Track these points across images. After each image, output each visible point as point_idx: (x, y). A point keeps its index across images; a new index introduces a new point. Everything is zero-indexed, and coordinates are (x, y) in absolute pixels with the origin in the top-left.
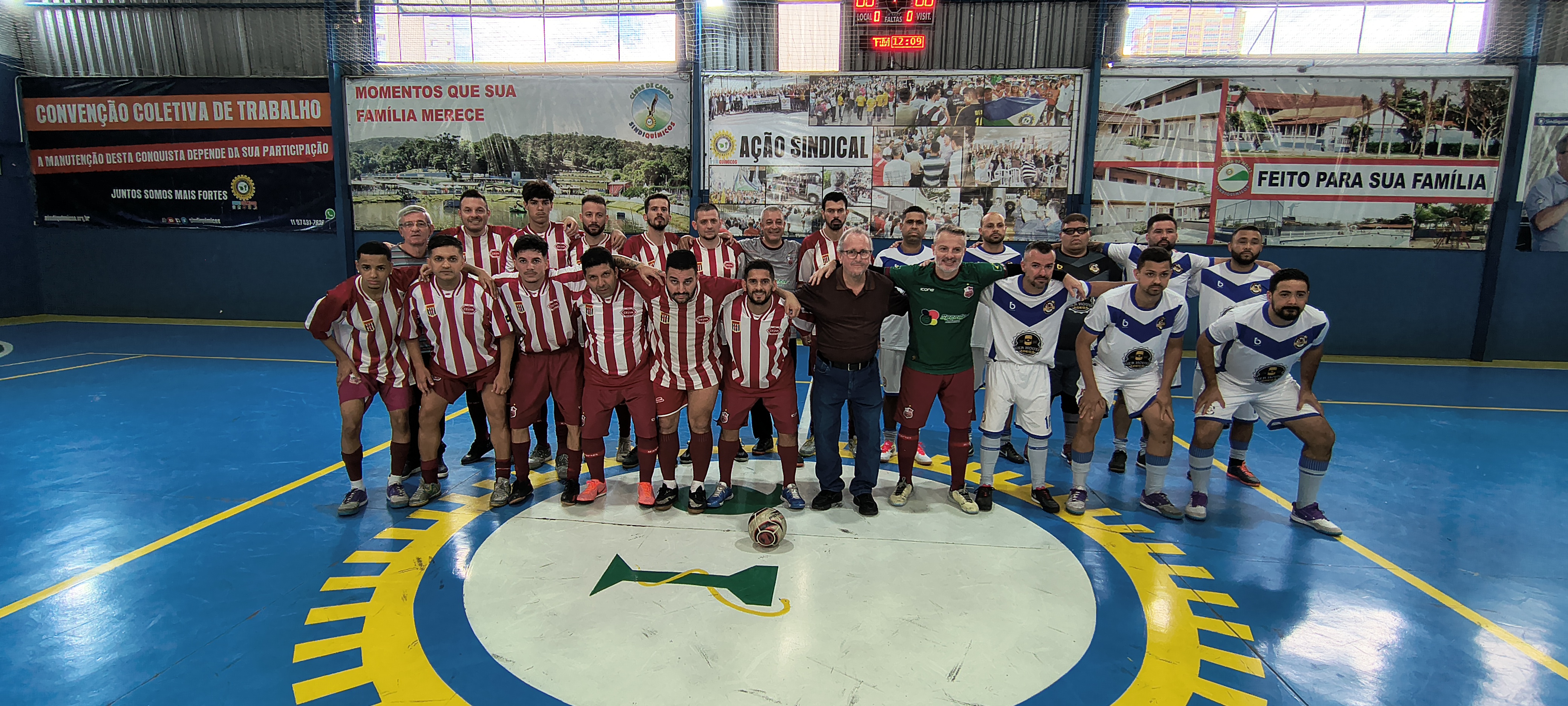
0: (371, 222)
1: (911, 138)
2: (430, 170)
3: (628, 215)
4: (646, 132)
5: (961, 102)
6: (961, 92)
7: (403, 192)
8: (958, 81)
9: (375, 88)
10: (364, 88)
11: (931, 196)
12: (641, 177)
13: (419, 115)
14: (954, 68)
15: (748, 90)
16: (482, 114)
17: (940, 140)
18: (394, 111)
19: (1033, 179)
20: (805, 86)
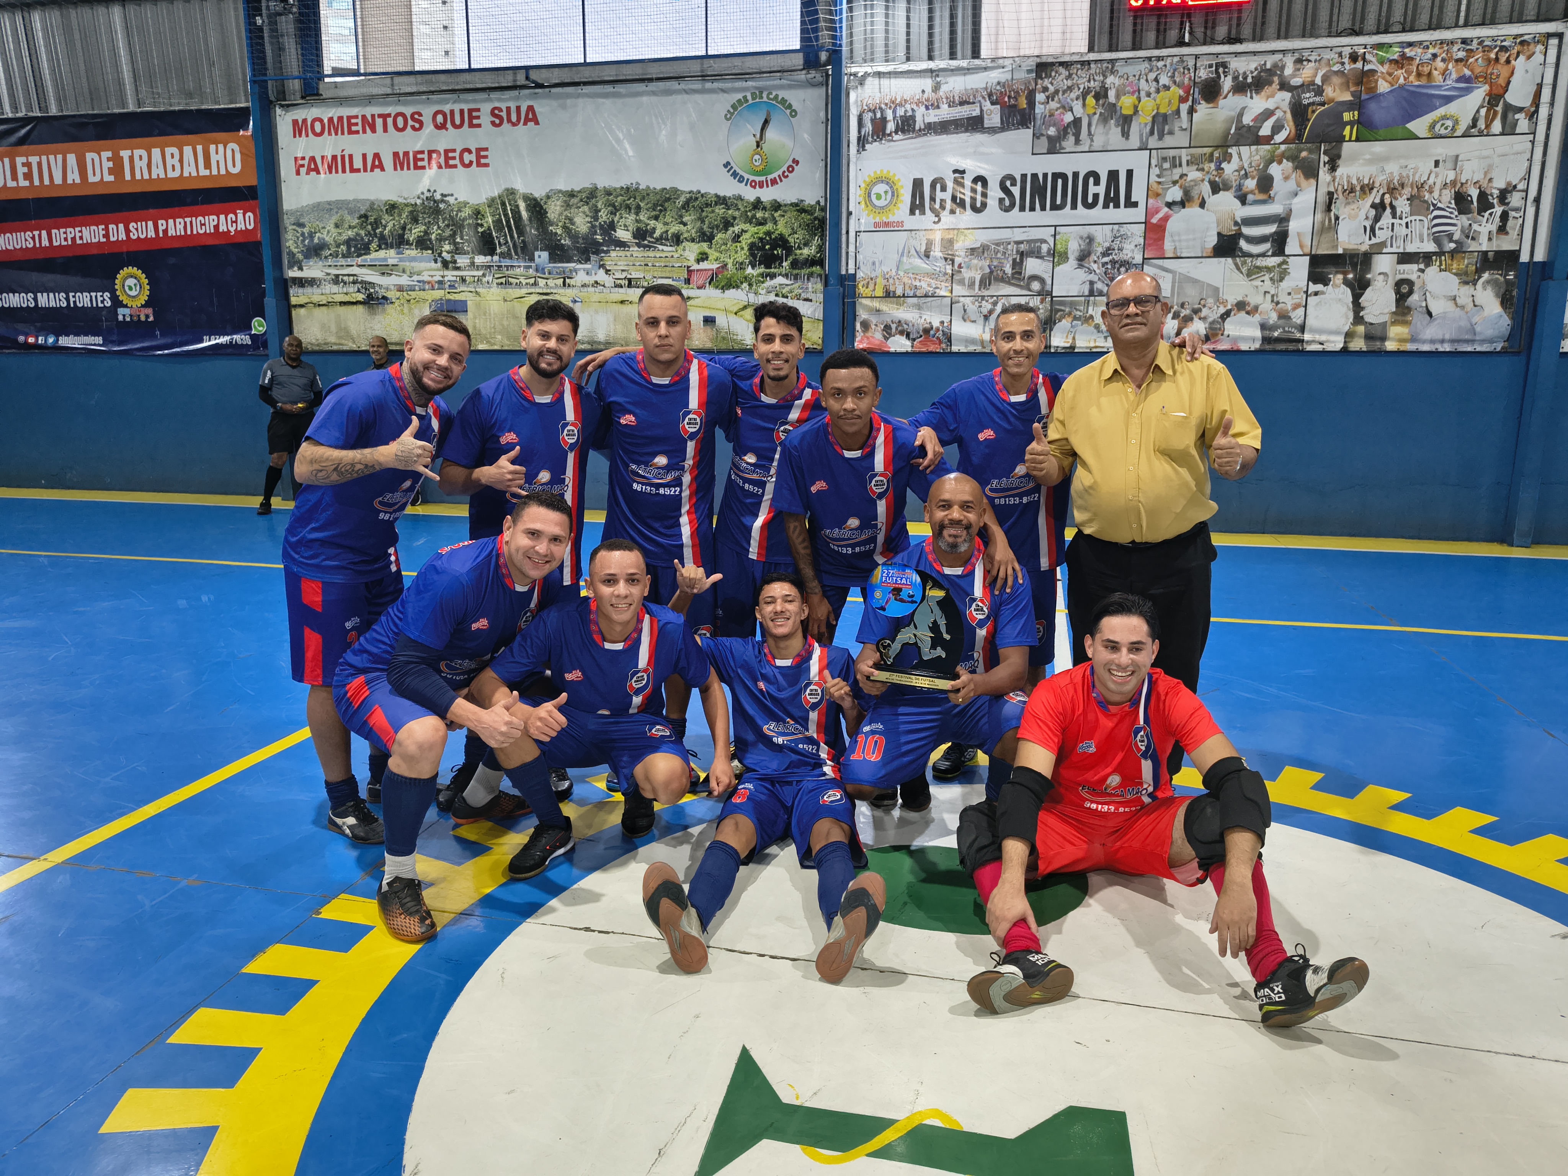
0: (319, 337)
1: (1219, 168)
2: (408, 252)
3: (721, 321)
4: (752, 178)
5: (1317, 99)
6: (1318, 81)
7: (366, 289)
8: (1312, 58)
9: (321, 120)
10: (305, 121)
11: (1253, 272)
12: (742, 255)
13: (388, 162)
14: (1304, 36)
15: (926, 96)
16: (486, 157)
17: (1275, 170)
18: (351, 156)
19: (1450, 237)
20: (1027, 83)
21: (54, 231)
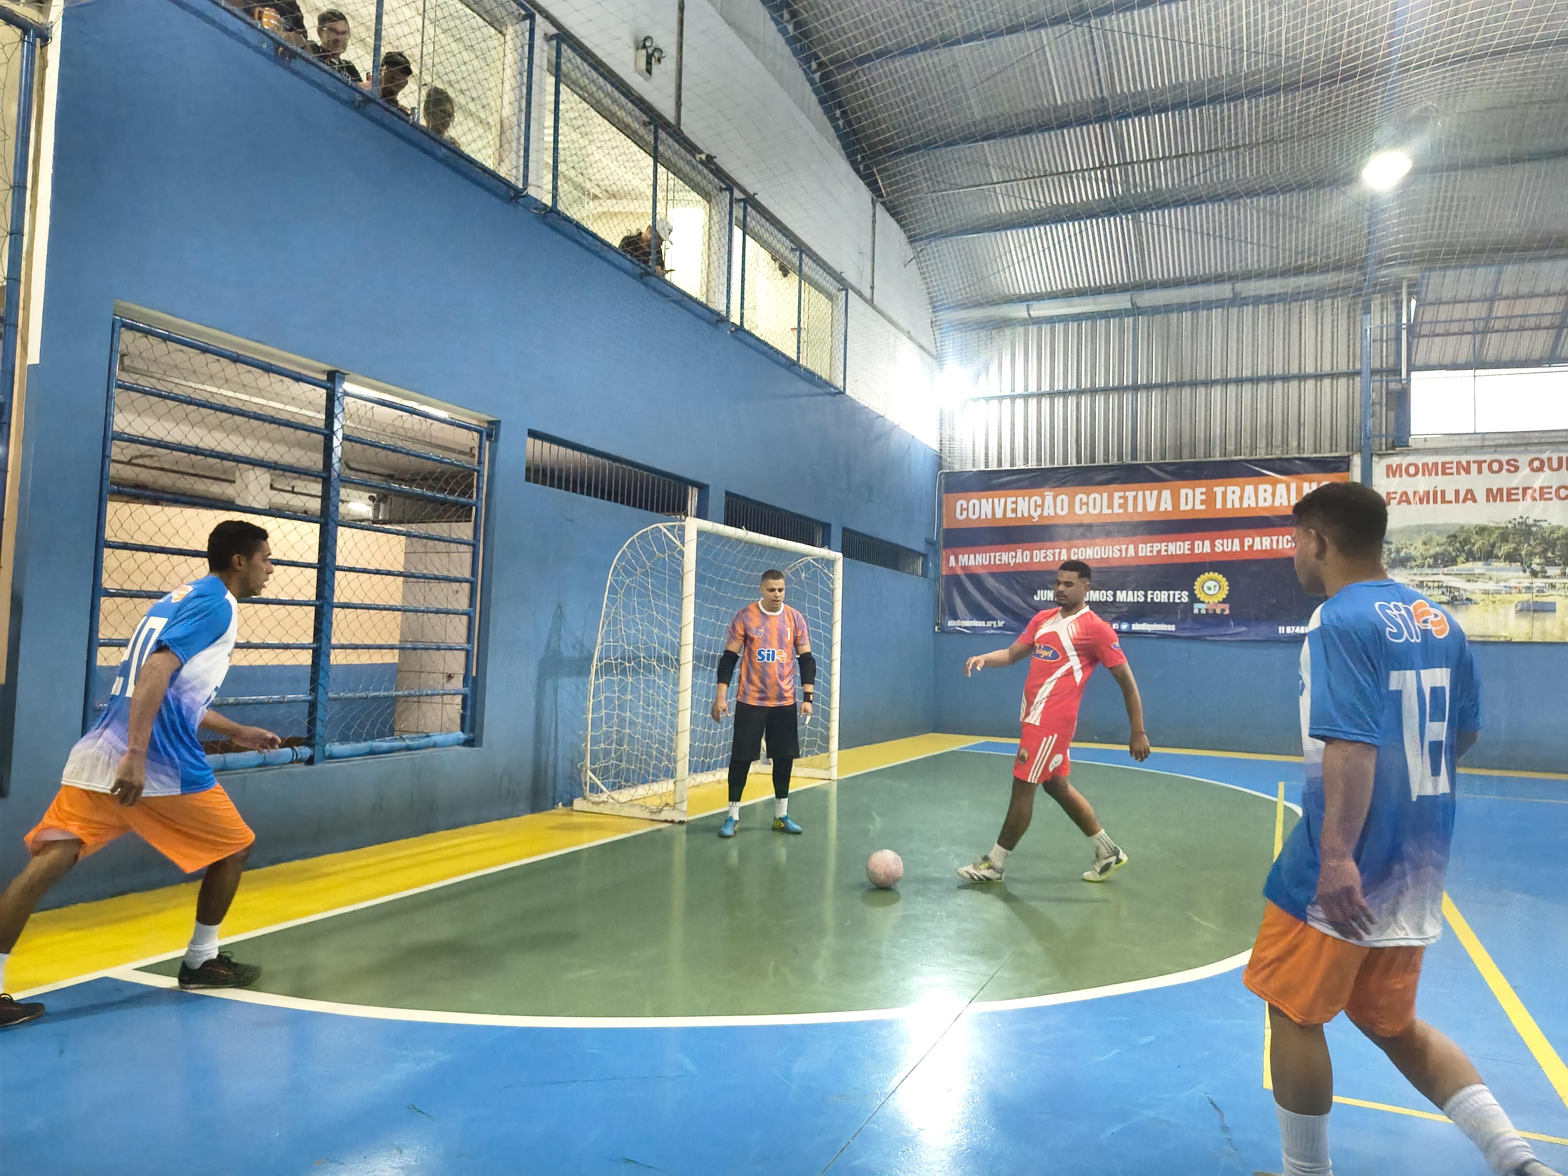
2: (1496, 564)
7: (1451, 593)
9: (1416, 465)
10: (1399, 466)
13: (1481, 495)
18: (1443, 493)
21: (1140, 546)
